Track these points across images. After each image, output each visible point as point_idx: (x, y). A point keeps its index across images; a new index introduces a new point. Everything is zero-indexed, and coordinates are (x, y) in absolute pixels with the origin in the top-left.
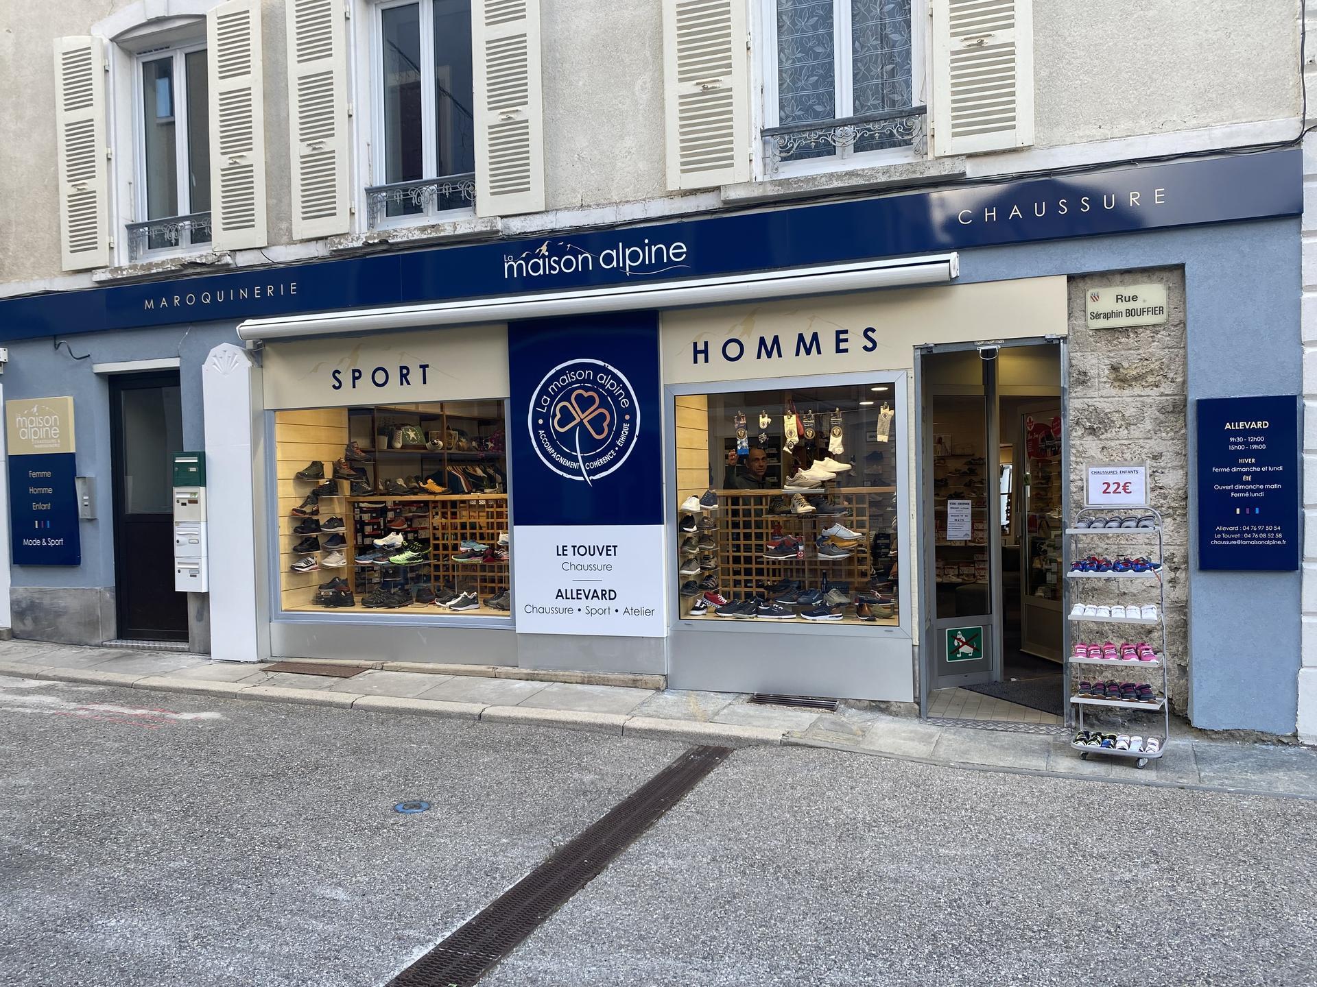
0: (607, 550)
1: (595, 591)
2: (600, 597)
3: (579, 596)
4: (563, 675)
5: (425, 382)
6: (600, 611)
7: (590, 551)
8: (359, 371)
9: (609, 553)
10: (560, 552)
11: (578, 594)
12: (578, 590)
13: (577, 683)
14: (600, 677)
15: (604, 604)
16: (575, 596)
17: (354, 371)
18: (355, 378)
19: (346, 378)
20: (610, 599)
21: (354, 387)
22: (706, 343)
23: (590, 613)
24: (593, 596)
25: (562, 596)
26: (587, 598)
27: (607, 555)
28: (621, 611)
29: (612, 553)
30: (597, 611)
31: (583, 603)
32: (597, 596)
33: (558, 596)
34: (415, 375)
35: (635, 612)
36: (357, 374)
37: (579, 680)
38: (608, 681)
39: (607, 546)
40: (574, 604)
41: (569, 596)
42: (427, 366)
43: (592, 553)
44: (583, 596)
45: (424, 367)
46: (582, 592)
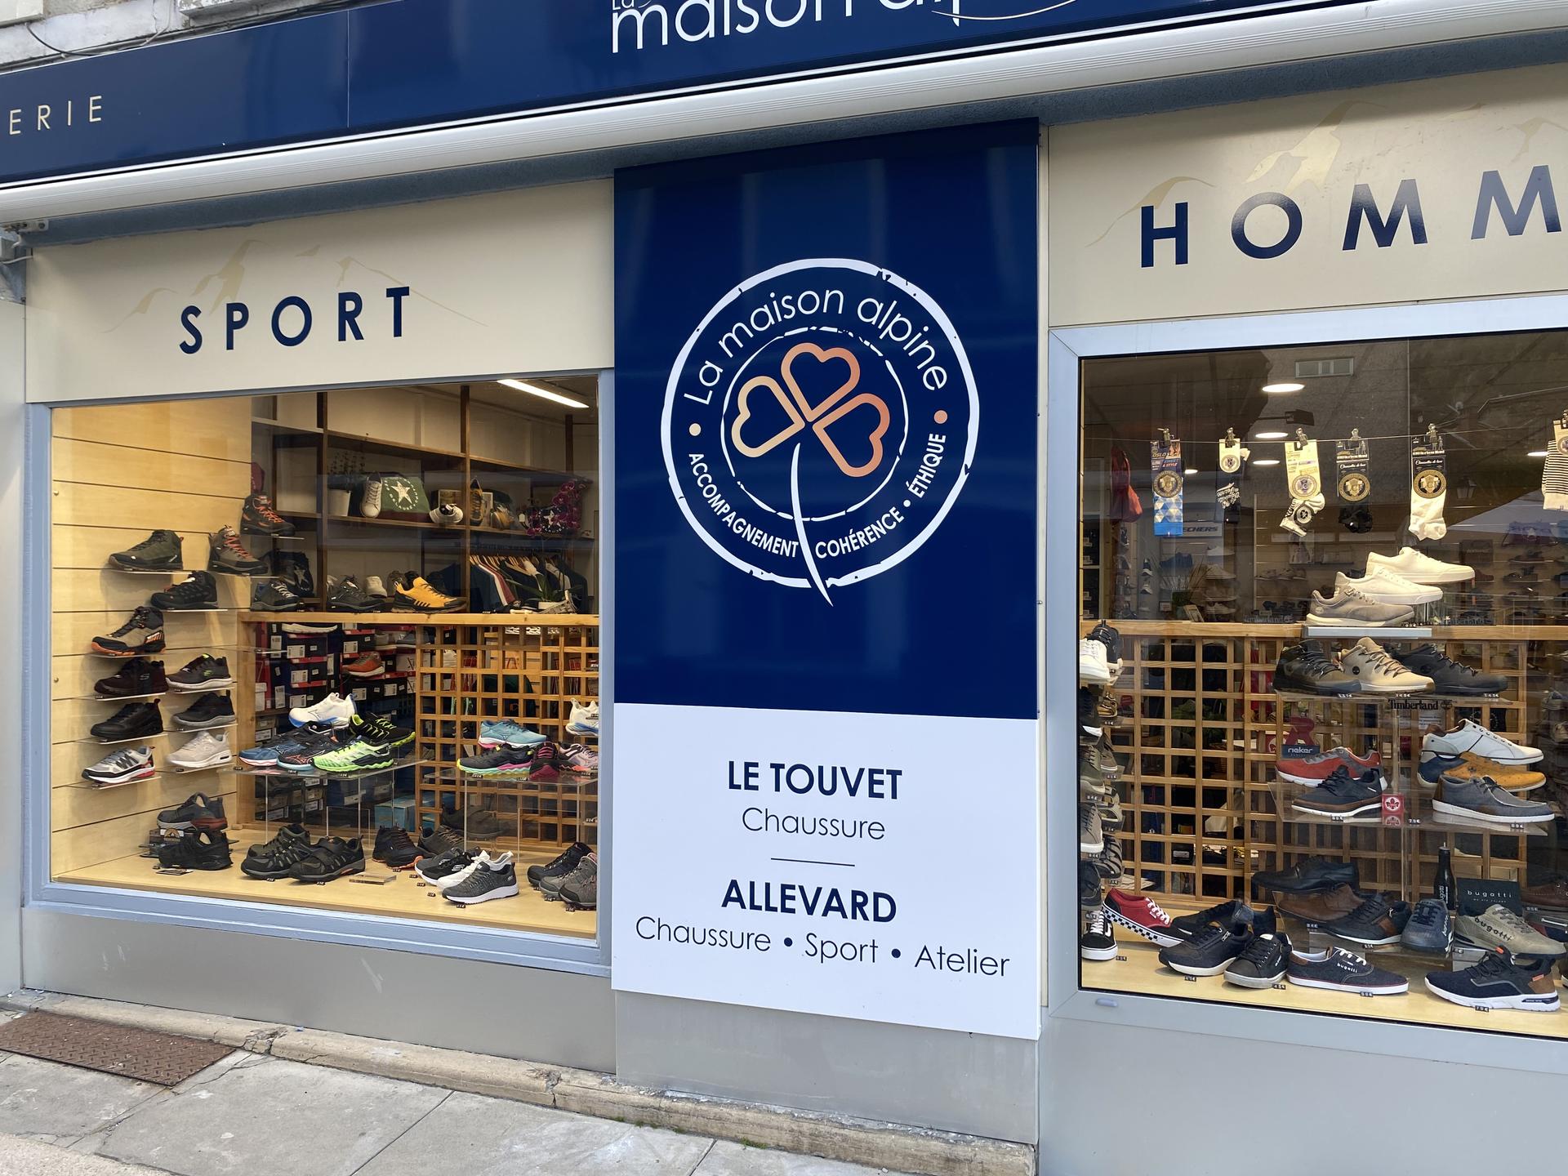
0: (872, 782)
1: (834, 893)
2: (849, 912)
3: (789, 904)
4: (740, 1122)
5: (398, 332)
6: (848, 951)
7: (822, 782)
8: (242, 308)
9: (877, 789)
10: (739, 779)
11: (784, 897)
12: (784, 887)
13: (779, 1148)
14: (845, 1139)
15: (860, 930)
16: (775, 901)
17: (232, 308)
18: (232, 326)
19: (212, 325)
20: (877, 918)
21: (230, 346)
22: (1182, 210)
23: (818, 952)
24: (828, 908)
25: (739, 899)
26: (810, 910)
27: (872, 794)
28: (910, 954)
29: (886, 789)
30: (839, 951)
31: (798, 923)
32: (840, 909)
33: (728, 899)
34: (376, 315)
35: (948, 960)
36: (237, 316)
37: (785, 1139)
38: (871, 1151)
39: (872, 772)
40: (775, 925)
41: (760, 900)
42: (405, 291)
43: (828, 786)
44: (798, 904)
45: (397, 294)
46: (797, 893)
